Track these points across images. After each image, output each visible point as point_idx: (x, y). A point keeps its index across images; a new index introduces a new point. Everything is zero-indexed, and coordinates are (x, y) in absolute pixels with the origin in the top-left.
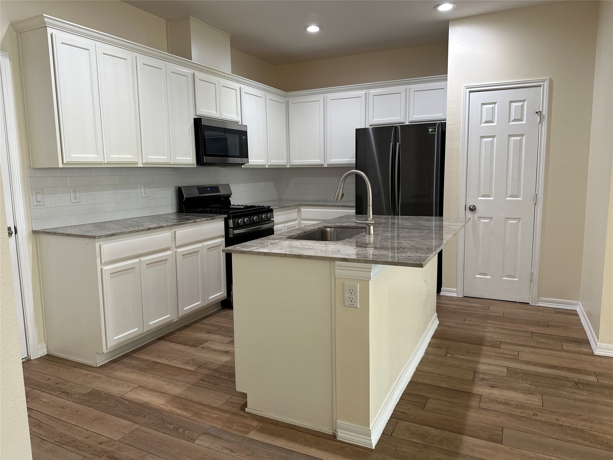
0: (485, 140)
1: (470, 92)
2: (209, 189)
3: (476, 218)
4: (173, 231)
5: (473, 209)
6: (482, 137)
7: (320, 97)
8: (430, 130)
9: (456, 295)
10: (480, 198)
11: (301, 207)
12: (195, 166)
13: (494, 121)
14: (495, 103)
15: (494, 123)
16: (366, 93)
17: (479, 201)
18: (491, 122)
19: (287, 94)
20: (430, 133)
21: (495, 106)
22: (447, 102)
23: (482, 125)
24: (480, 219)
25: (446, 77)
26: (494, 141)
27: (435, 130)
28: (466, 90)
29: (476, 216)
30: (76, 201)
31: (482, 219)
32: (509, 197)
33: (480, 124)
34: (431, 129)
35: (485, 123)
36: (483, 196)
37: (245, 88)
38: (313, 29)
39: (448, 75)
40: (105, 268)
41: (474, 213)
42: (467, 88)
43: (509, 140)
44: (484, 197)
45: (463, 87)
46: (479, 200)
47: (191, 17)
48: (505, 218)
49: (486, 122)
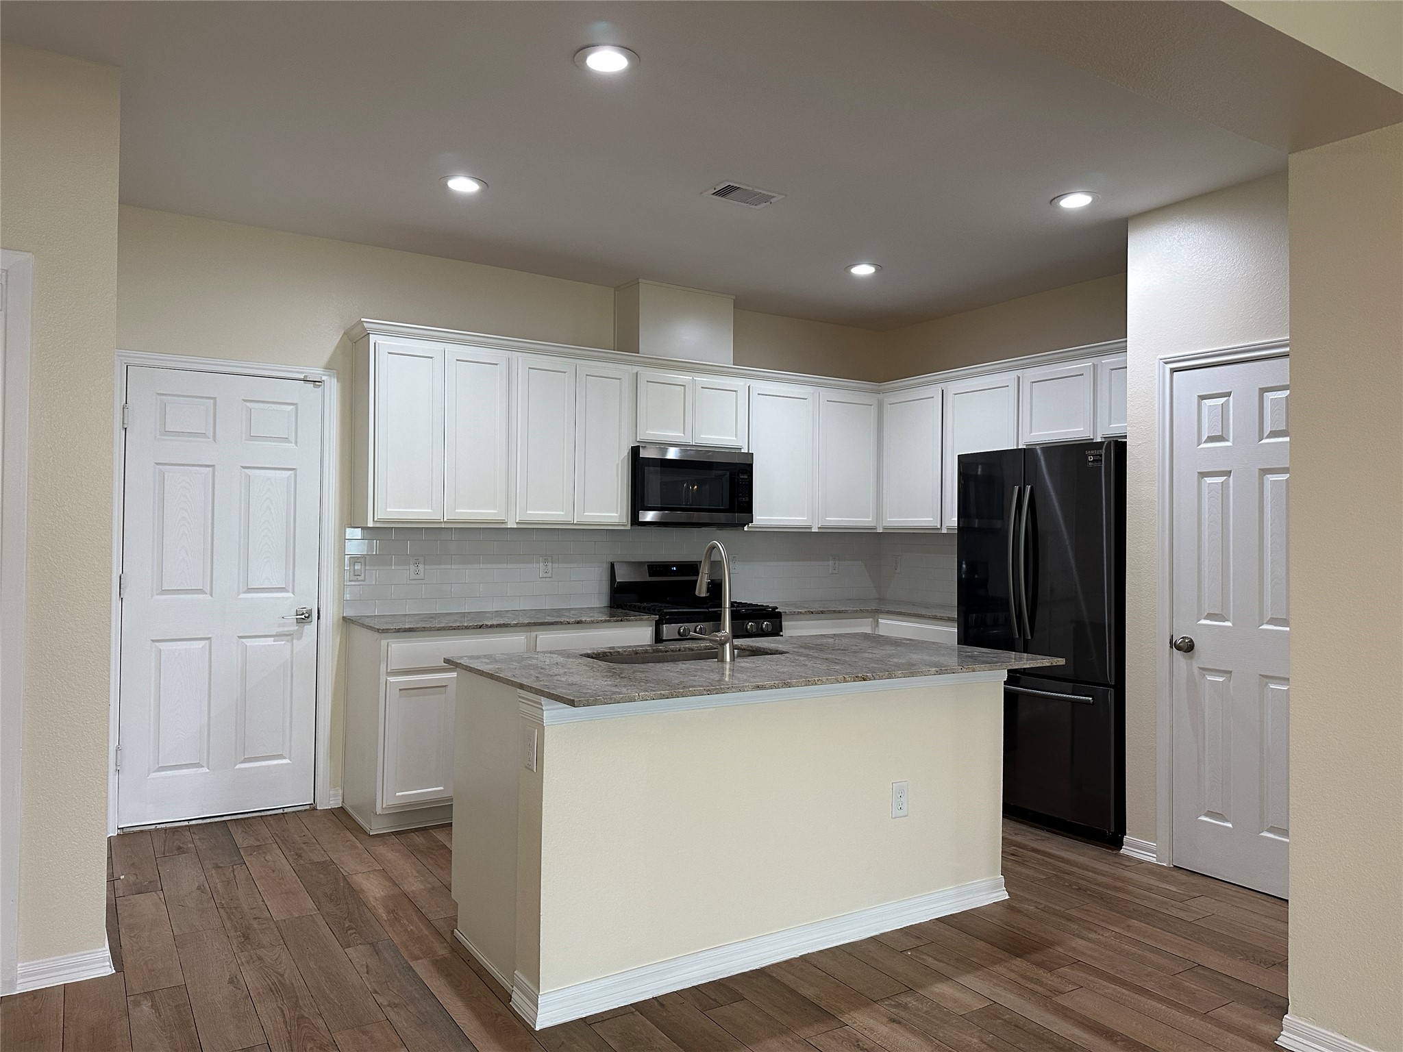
0: (1209, 480)
1: (1174, 370)
2: (675, 569)
3: (1196, 671)
4: (534, 634)
5: (1188, 647)
6: (1203, 475)
7: (935, 391)
8: (1091, 458)
9: (1155, 859)
10: (1203, 622)
11: (881, 616)
12: (629, 527)
13: (1229, 436)
14: (1228, 394)
15: (1228, 441)
16: (1019, 378)
17: (1201, 628)
18: (1220, 438)
19: (881, 388)
20: (1090, 464)
21: (1228, 400)
22: (1128, 395)
23: (1203, 446)
24: (1204, 672)
25: (1124, 344)
26: (1228, 484)
27: (1100, 458)
28: (1164, 368)
29: (1195, 665)
30: (417, 577)
31: (1210, 673)
32: (1268, 623)
33: (1196, 443)
34: (1093, 456)
35: (1208, 442)
36: (1209, 617)
37: (759, 386)
38: (863, 270)
39: (1128, 338)
40: (392, 679)
41: (1191, 658)
42: (1166, 363)
43: (1263, 479)
44: (1211, 620)
45: (1157, 361)
46: (1199, 625)
47: (640, 280)
48: (1261, 675)
49: (1211, 439)
